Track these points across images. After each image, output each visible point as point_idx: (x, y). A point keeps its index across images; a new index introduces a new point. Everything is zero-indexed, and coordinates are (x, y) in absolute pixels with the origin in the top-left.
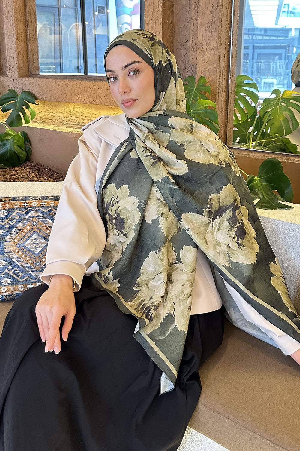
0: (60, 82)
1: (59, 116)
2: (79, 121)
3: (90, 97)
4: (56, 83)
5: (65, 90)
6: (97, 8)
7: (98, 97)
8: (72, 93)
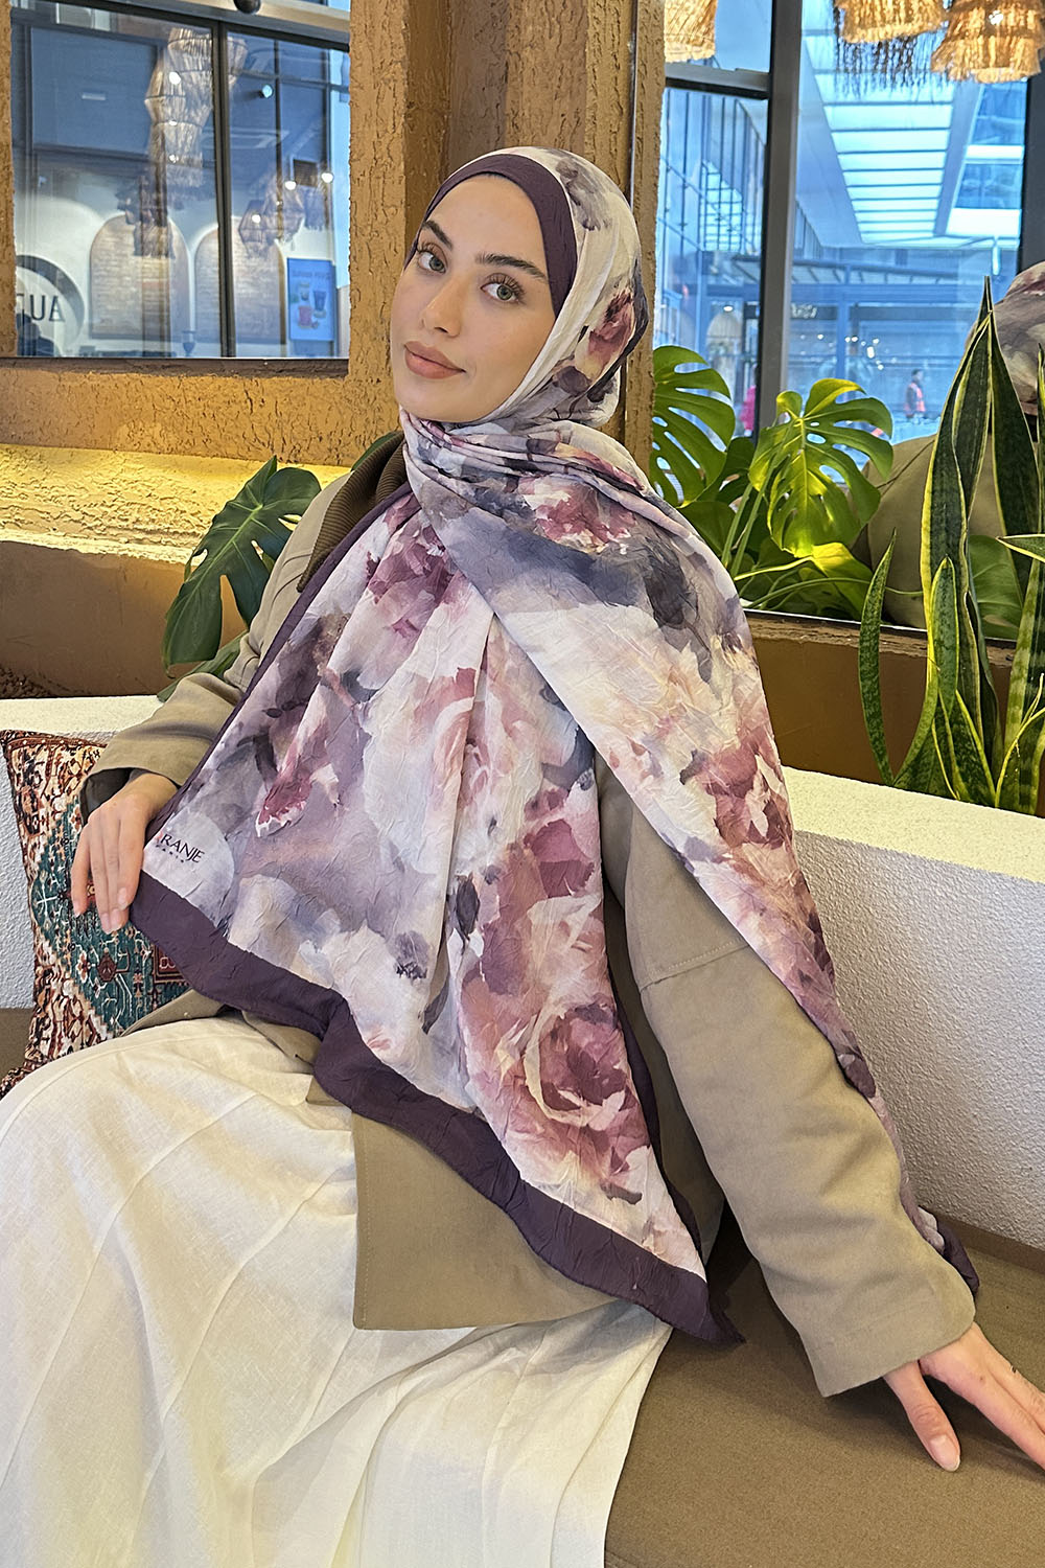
0: (72, 382)
1: (71, 498)
2: (138, 516)
3: (170, 428)
4: (63, 383)
5: (90, 408)
6: (288, 165)
7: (196, 430)
8: (112, 416)
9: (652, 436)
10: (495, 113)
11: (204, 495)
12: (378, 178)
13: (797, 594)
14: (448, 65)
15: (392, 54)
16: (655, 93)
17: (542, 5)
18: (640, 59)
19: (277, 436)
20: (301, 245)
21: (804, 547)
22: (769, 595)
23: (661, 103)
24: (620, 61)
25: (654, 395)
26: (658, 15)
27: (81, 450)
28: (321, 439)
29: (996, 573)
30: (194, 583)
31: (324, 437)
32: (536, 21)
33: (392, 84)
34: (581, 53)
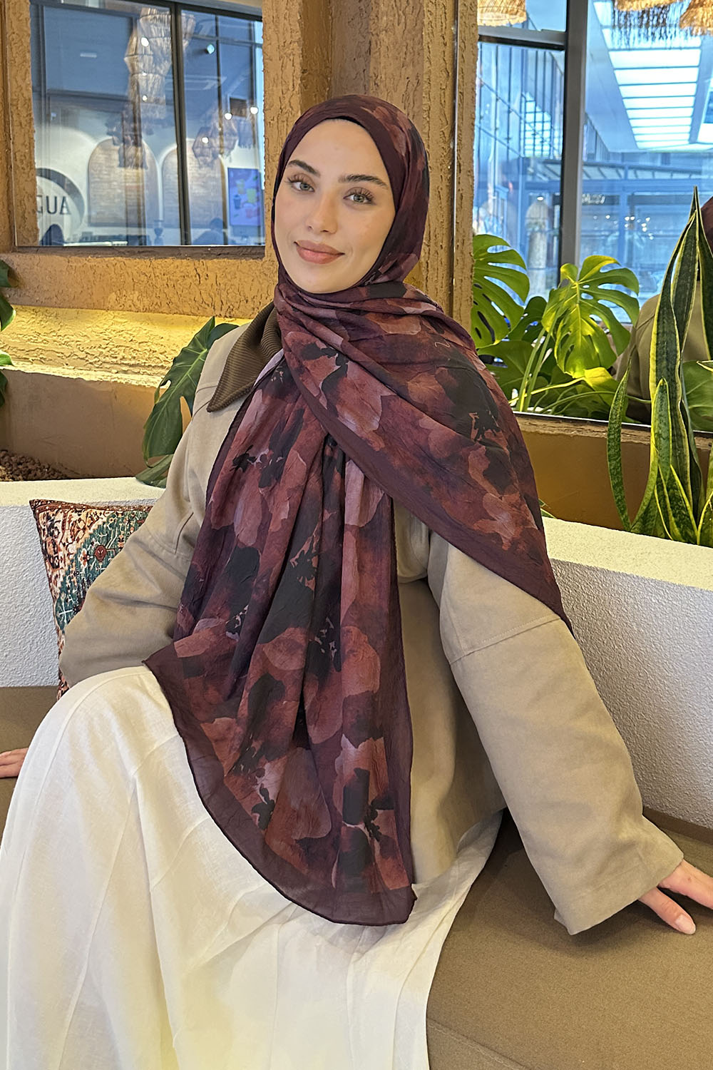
0: (77, 263)
1: (78, 343)
2: (124, 354)
3: (145, 295)
4: (70, 264)
5: (89, 281)
6: (226, 102)
7: (163, 296)
8: (105, 286)
9: (472, 297)
10: (362, 76)
11: (168, 340)
12: (283, 122)
13: (574, 404)
14: (330, 41)
15: (291, 36)
16: (471, 60)
17: (393, 2)
18: (461, 38)
19: (217, 300)
20: (237, 159)
21: (580, 371)
22: (556, 403)
23: (476, 67)
24: (447, 39)
25: (474, 268)
26: (473, 6)
27: (84, 310)
28: (247, 301)
29: (708, 386)
30: (162, 403)
31: (250, 300)
32: (389, 13)
33: (291, 57)
34: (419, 35)
